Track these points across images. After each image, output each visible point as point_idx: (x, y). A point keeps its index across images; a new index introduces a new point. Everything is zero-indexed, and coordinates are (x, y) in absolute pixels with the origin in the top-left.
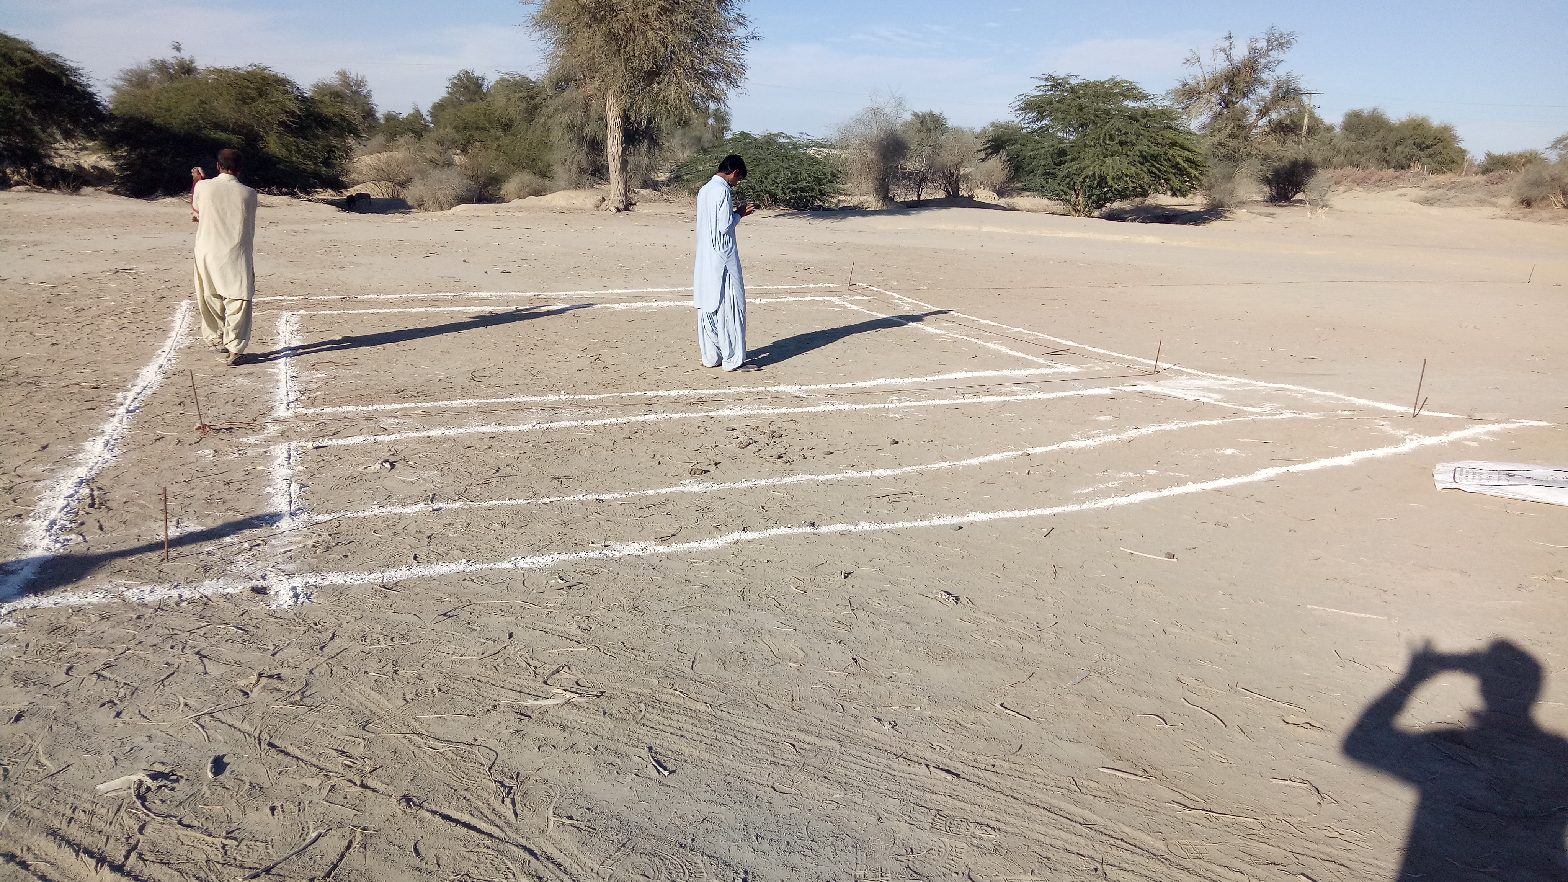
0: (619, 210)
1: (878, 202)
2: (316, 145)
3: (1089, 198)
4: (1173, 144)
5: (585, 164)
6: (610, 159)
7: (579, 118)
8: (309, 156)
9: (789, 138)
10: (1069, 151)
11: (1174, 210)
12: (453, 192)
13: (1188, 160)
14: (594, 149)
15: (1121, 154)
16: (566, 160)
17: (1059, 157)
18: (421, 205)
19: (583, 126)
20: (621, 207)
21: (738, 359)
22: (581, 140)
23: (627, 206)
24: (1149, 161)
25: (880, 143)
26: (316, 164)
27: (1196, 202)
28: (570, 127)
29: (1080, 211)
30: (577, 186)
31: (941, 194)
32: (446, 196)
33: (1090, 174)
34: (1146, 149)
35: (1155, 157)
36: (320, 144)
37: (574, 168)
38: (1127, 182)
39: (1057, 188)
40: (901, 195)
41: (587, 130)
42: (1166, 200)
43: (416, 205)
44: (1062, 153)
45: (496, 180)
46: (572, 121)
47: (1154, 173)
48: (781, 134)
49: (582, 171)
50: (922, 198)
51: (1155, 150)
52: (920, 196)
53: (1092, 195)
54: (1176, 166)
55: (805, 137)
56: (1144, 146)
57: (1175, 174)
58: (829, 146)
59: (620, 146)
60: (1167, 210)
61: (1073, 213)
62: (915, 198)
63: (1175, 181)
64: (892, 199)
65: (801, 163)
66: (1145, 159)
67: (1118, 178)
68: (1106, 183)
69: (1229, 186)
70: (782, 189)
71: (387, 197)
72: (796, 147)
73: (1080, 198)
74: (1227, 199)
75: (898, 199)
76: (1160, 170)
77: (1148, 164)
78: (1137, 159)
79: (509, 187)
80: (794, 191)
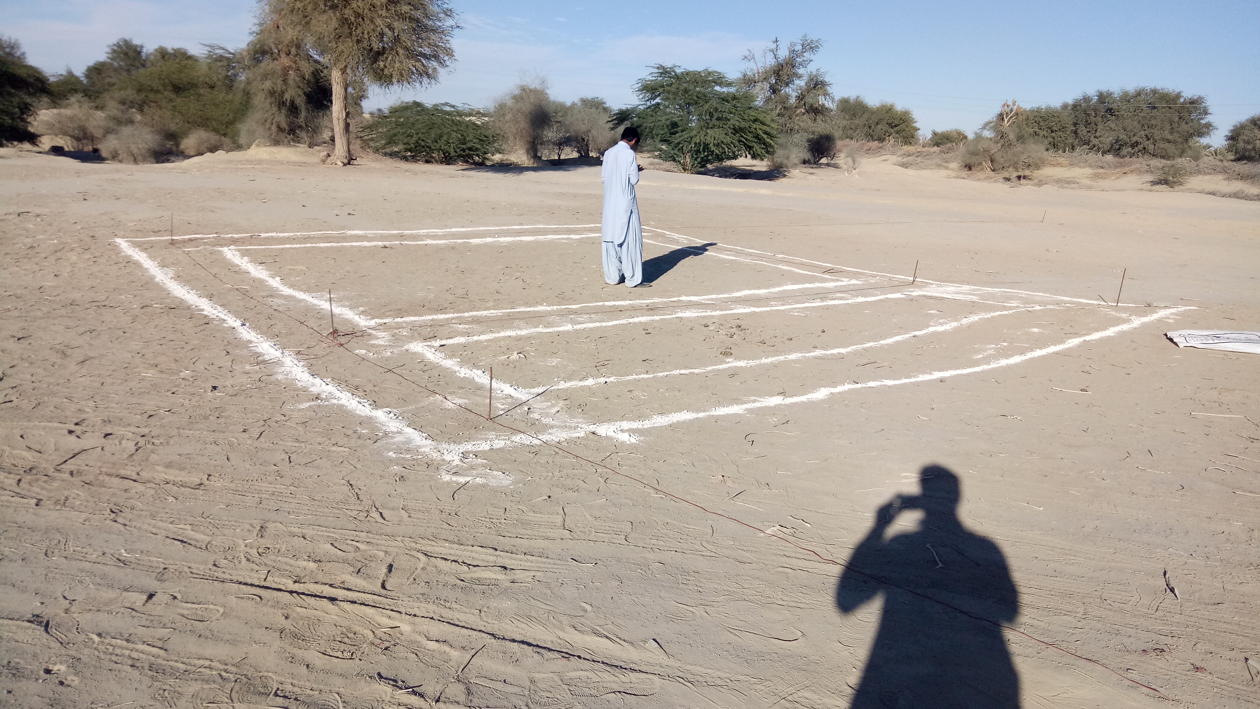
0: (345, 165)
1: (530, 160)
3: (696, 159)
4: (756, 120)
6: (335, 121)
7: (279, 86)
8: (5, 112)
9: (453, 107)
10: (680, 123)
11: (744, 170)
12: (147, 146)
13: (766, 133)
14: (291, 112)
15: (719, 127)
16: (266, 121)
17: (673, 128)
18: (115, 157)
19: (283, 92)
20: (346, 161)
22: (281, 104)
23: (350, 160)
24: (738, 133)
25: (531, 113)
26: (13, 119)
27: (761, 165)
28: (272, 93)
29: (688, 170)
31: (575, 155)
32: (139, 149)
33: (698, 142)
34: (737, 124)
35: (741, 129)
37: (274, 128)
38: (723, 148)
39: (672, 152)
40: (548, 154)
41: (287, 96)
42: (743, 162)
43: (110, 156)
44: (674, 125)
45: (173, 136)
46: (273, 88)
47: (743, 142)
48: (446, 104)
50: (562, 157)
51: (743, 124)
52: (559, 156)
53: (698, 158)
54: (757, 137)
55: (467, 106)
56: (735, 121)
57: (756, 143)
58: (484, 115)
59: (344, 111)
60: (739, 169)
61: (683, 171)
62: (557, 158)
63: (757, 148)
64: (540, 158)
65: (467, 126)
66: (736, 131)
67: (717, 145)
68: (708, 149)
69: (786, 152)
70: (454, 148)
71: (73, 150)
72: (460, 114)
73: (688, 160)
74: (785, 161)
75: (544, 158)
76: (746, 139)
77: (738, 135)
78: (730, 131)
79: (189, 143)
80: (464, 150)
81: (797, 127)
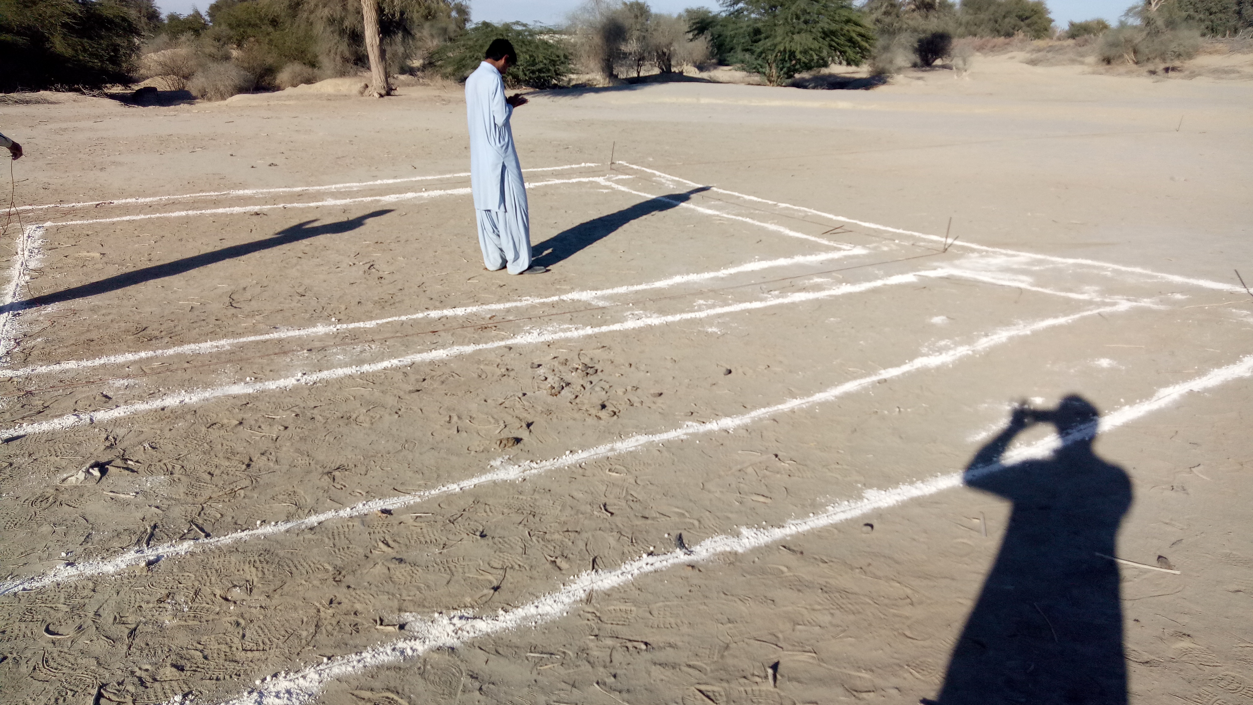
0: (381, 96)
1: (605, 79)
2: (100, 44)
3: (781, 70)
4: (848, 21)
5: (347, 54)
6: (369, 49)
7: (338, 13)
8: (95, 55)
9: (525, 25)
10: (763, 29)
11: (844, 78)
12: (232, 83)
13: (860, 35)
14: (353, 39)
15: (806, 31)
17: (755, 34)
18: (203, 95)
19: (342, 20)
20: (383, 92)
21: (524, 261)
22: (342, 32)
23: (389, 91)
24: (829, 36)
25: (604, 28)
26: (102, 61)
27: (863, 71)
28: (331, 21)
29: (774, 81)
30: (342, 74)
31: (656, 71)
32: (225, 86)
33: (782, 49)
34: (826, 26)
35: (833, 33)
36: (104, 43)
37: (338, 58)
38: (811, 56)
39: (755, 62)
40: (624, 72)
41: (347, 23)
42: (838, 69)
43: (199, 96)
44: (757, 32)
45: (271, 71)
46: (332, 16)
47: (834, 47)
48: (517, 23)
49: (345, 60)
50: (641, 74)
51: (834, 27)
52: (639, 73)
53: (783, 67)
54: (850, 40)
55: (539, 24)
56: (825, 23)
57: (849, 47)
58: (560, 32)
59: (377, 36)
60: (839, 78)
61: (768, 83)
62: (635, 75)
63: (850, 52)
64: (616, 76)
65: (537, 47)
66: (826, 34)
67: (805, 52)
68: (795, 57)
69: (889, 55)
70: (523, 71)
71: (173, 89)
72: (532, 33)
73: (774, 71)
74: (888, 66)
75: (622, 76)
76: (838, 44)
77: (828, 39)
78: (819, 35)
79: (283, 76)
80: (533, 72)
81: (905, 26)
